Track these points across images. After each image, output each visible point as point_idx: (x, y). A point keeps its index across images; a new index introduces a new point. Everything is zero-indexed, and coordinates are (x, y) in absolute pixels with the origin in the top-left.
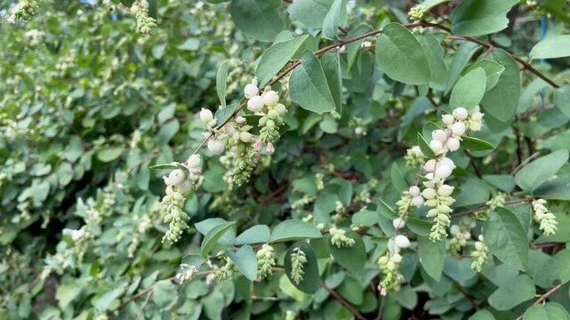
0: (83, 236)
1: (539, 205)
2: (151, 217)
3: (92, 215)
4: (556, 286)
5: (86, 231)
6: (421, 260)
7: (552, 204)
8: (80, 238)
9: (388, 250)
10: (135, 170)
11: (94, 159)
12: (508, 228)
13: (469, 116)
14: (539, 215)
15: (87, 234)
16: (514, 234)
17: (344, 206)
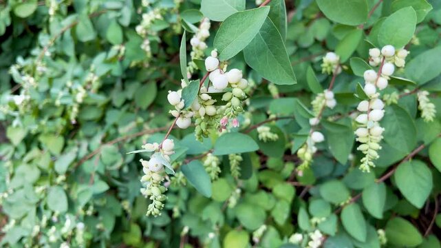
0: (25, 100)
1: (423, 96)
2: (85, 88)
3: (28, 81)
4: (420, 146)
5: (26, 94)
6: (330, 148)
7: (433, 95)
8: (22, 102)
9: (305, 143)
10: (59, 38)
11: (12, 14)
12: (400, 120)
13: (396, 53)
14: (423, 105)
15: (28, 98)
16: (405, 126)
17: (256, 83)
